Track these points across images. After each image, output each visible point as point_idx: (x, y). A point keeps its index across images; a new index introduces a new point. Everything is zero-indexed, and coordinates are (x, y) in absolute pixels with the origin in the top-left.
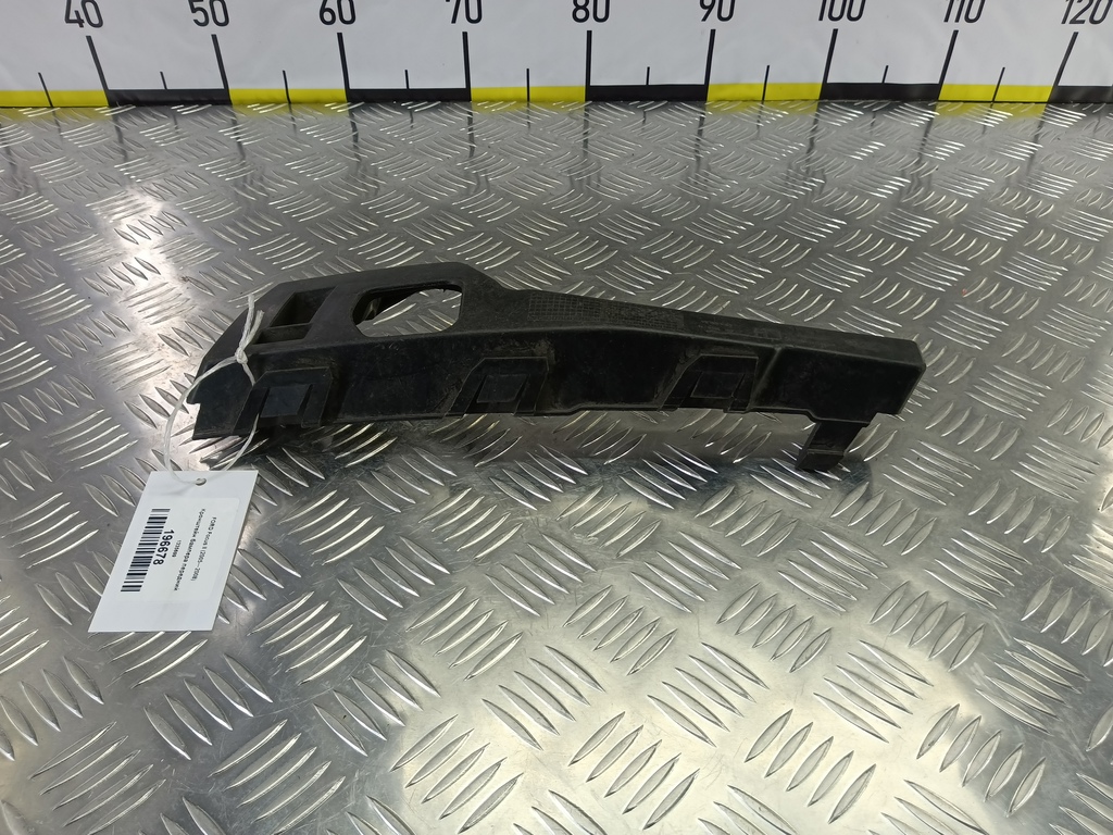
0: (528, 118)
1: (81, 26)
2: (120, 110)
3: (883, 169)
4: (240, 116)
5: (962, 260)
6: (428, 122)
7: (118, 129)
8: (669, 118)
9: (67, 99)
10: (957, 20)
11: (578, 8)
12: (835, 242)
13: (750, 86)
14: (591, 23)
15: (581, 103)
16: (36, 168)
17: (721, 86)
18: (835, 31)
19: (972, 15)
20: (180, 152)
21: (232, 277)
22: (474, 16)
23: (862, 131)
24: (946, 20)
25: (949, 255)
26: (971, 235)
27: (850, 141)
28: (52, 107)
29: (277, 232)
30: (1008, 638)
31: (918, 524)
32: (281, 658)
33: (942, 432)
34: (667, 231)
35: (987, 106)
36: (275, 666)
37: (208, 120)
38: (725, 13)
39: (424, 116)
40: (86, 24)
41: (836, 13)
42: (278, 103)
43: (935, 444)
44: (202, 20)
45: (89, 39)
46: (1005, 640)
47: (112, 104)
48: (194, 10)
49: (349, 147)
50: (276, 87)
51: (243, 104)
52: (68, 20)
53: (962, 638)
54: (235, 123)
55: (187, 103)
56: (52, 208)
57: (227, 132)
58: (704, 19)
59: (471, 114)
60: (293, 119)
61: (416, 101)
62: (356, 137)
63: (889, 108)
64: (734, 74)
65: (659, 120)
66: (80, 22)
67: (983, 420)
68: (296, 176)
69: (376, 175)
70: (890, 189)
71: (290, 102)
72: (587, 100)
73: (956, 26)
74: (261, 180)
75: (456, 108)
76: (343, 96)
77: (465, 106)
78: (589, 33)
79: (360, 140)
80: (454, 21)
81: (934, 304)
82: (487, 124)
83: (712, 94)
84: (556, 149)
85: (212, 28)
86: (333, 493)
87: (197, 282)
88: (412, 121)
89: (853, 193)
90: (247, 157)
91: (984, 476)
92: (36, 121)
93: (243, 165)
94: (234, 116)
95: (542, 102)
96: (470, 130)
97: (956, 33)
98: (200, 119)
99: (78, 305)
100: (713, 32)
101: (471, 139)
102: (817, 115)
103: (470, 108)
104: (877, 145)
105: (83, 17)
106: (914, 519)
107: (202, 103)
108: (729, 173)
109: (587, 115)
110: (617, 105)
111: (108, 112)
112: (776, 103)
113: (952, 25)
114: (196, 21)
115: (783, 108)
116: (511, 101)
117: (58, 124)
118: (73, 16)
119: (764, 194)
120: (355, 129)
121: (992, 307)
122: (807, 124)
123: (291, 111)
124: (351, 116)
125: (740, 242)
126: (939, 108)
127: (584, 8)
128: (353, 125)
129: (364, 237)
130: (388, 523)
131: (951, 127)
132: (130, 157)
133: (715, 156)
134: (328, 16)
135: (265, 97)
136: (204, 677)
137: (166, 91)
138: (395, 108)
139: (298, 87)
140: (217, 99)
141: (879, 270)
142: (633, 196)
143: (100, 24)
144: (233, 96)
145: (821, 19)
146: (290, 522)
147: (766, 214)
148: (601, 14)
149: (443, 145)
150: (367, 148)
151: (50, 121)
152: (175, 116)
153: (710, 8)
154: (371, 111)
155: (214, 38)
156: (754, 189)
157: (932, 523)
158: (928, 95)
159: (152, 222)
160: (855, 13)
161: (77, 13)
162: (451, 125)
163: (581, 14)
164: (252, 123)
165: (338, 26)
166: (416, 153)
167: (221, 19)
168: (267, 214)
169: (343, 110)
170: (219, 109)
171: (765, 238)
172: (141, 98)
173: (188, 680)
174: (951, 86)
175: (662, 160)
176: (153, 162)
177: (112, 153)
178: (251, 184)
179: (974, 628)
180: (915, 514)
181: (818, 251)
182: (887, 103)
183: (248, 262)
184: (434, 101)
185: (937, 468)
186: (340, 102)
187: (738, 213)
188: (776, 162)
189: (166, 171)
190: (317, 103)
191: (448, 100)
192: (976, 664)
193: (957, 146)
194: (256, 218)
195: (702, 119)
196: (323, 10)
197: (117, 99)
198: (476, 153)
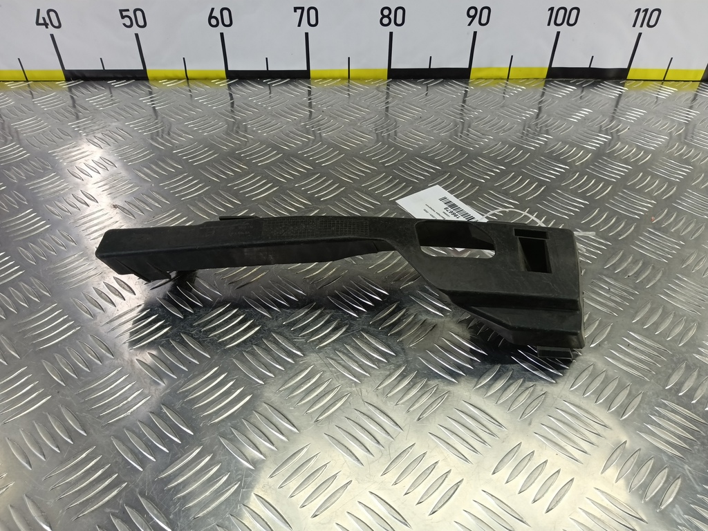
0: (348, 90)
1: (47, 27)
2: (73, 83)
3: (592, 129)
4: (154, 88)
5: (649, 195)
6: (281, 93)
7: (72, 98)
8: (444, 91)
9: (38, 76)
10: (641, 26)
11: (384, 16)
12: (562, 182)
13: (500, 69)
14: (392, 27)
15: (384, 80)
16: (15, 125)
17: (479, 69)
18: (558, 33)
19: (652, 23)
20: (113, 114)
21: (147, 205)
22: (313, 22)
23: (576, 101)
24: (634, 26)
25: (640, 191)
26: (655, 177)
27: (569, 108)
28: (27, 81)
29: (179, 172)
30: (699, 485)
31: (631, 397)
32: (179, 498)
33: (644, 324)
34: (446, 172)
35: (659, 84)
36: (175, 504)
37: (132, 90)
38: (484, 21)
39: (278, 89)
40: (50, 26)
41: (559, 21)
42: (180, 79)
43: (639, 334)
44: (128, 23)
45: (52, 36)
46: (697, 487)
47: (68, 79)
48: (123, 17)
49: (227, 111)
50: (178, 69)
51: (156, 79)
52: (38, 24)
53: (666, 485)
54: (151, 93)
55: (118, 79)
56: (25, 154)
57: (145, 100)
58: (469, 25)
59: (310, 87)
60: (190, 91)
61: (273, 78)
62: (233, 103)
63: (594, 85)
64: (488, 61)
65: (438, 92)
66: (46, 25)
67: (672, 316)
68: (192, 132)
69: (246, 131)
70: (597, 143)
71: (188, 79)
72: (388, 78)
73: (641, 30)
74: (169, 134)
75: (301, 84)
76: (224, 74)
77: (306, 82)
78: (391, 34)
79: (235, 106)
80: (299, 25)
81: (633, 228)
82: (321, 95)
83: (473, 75)
84: (368, 113)
85: (135, 29)
86: (216, 369)
87: (123, 209)
88: (270, 93)
89: (572, 146)
90: (159, 118)
91: (674, 359)
92: (16, 91)
93: (157, 123)
94: (150, 88)
95: (358, 79)
96: (310, 99)
97: (640, 34)
98: (126, 90)
99: (41, 226)
100: (475, 33)
101: (310, 105)
102: (544, 89)
103: (309, 83)
104: (586, 112)
105: (48, 21)
106: (628, 392)
107: (128, 79)
108: (487, 131)
109: (388, 89)
110: (408, 81)
111: (64, 85)
112: (517, 80)
113: (638, 29)
114: (124, 24)
115: (522, 84)
116: (337, 79)
117: (32, 94)
118: (41, 21)
119: (511, 146)
120: (232, 98)
121: (672, 231)
122: (538, 96)
123: (189, 85)
124: (230, 89)
125: (497, 182)
126: (627, 84)
127: (388, 17)
128: (231, 95)
129: (238, 176)
130: (255, 392)
131: (636, 99)
132: (80, 118)
133: (476, 118)
134: (214, 22)
135: (171, 75)
136: (125, 512)
137: (104, 71)
138: (259, 83)
139: (193, 69)
140: (139, 76)
141: (593, 203)
142: (422, 148)
143: (59, 26)
144: (149, 74)
145: (549, 24)
146: (186, 391)
147: (514, 161)
148: (399, 21)
149: (292, 110)
150: (239, 112)
151: (26, 91)
152: (110, 87)
153: (474, 17)
154: (243, 85)
155: (137, 35)
156: (504, 143)
157: (641, 395)
158: (620, 76)
159: (93, 165)
160: (572, 21)
161: (44, 19)
162: (296, 96)
163: (386, 21)
164: (163, 93)
165: (221, 28)
166: (274, 116)
167: (141, 23)
168: (172, 159)
169: (224, 84)
170: (139, 83)
171: (514, 178)
172: (87, 75)
173: (113, 514)
174: (636, 70)
175: (441, 121)
176: (94, 120)
177: (67, 114)
178: (162, 137)
179: (674, 478)
180: (629, 387)
181: (550, 188)
182: (592, 81)
183: (159, 194)
184: (286, 79)
185: (642, 352)
186: (222, 79)
187: (494, 159)
188: (519, 123)
189: (104, 127)
190: (206, 79)
191: (295, 78)
192: (677, 505)
193: (640, 112)
194: (164, 162)
195: (466, 91)
196: (211, 17)
197: (71, 76)
198: (313, 116)
